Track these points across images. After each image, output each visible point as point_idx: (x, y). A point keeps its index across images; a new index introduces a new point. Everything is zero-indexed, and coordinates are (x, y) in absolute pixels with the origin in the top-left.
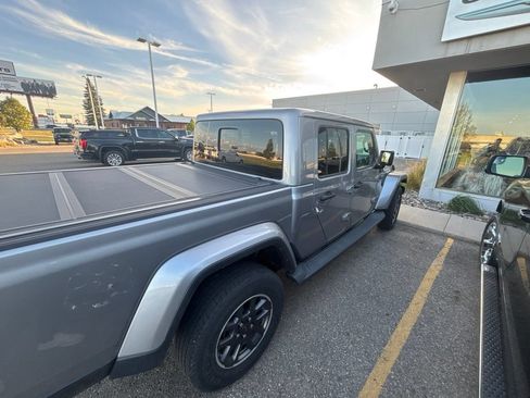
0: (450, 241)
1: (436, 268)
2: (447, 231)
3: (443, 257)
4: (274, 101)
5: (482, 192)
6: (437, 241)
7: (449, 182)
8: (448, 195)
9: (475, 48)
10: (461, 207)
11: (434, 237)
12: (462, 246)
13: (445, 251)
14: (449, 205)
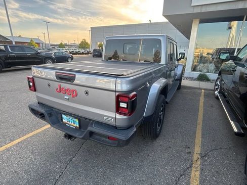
0: (203, 90)
1: (202, 99)
2: (201, 87)
3: (203, 96)
4: (91, 28)
5: (208, 72)
6: (199, 91)
7: (194, 69)
8: (196, 74)
9: (204, 10)
10: (203, 78)
11: (197, 90)
12: (207, 92)
13: (203, 94)
14: (198, 78)
